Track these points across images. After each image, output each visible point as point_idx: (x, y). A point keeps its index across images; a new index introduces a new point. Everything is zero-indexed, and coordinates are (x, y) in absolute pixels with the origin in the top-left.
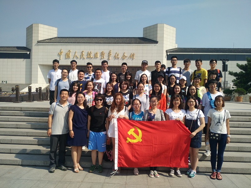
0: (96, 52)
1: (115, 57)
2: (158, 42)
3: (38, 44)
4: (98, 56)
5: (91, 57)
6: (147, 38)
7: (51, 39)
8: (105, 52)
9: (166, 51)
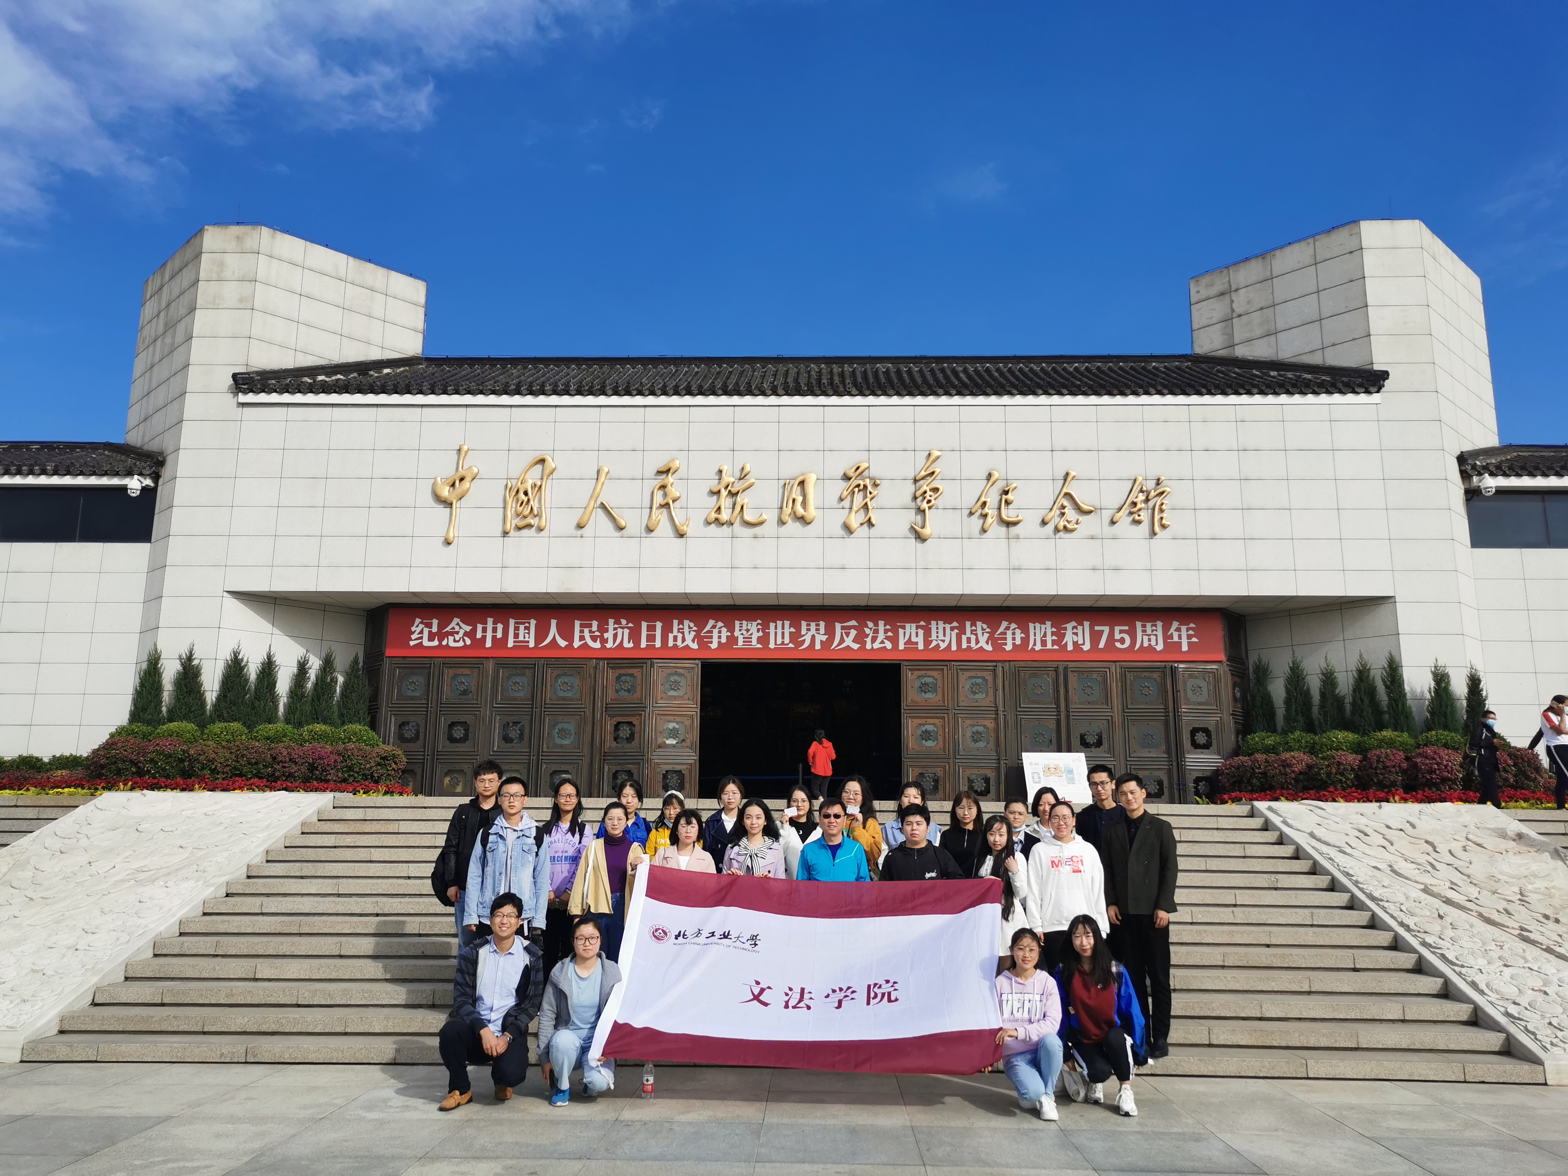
0: (791, 468)
1: (979, 510)
2: (1385, 375)
3: (242, 398)
4: (812, 512)
5: (749, 517)
6: (1241, 352)
7: (363, 368)
8: (873, 472)
9: (1462, 459)
